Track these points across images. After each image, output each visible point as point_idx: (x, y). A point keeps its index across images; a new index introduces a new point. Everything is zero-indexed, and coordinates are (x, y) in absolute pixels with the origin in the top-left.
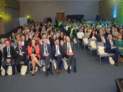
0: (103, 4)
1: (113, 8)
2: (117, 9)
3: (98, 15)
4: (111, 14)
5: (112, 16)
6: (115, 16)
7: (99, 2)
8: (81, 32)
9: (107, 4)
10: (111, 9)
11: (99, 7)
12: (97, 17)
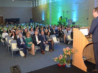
0: (35, 10)
1: (42, 13)
2: (44, 14)
3: (31, 18)
4: (41, 18)
5: (42, 19)
6: (43, 19)
7: (32, 8)
8: (5, 33)
9: (37, 10)
10: (41, 14)
11: (32, 12)
12: (31, 20)
